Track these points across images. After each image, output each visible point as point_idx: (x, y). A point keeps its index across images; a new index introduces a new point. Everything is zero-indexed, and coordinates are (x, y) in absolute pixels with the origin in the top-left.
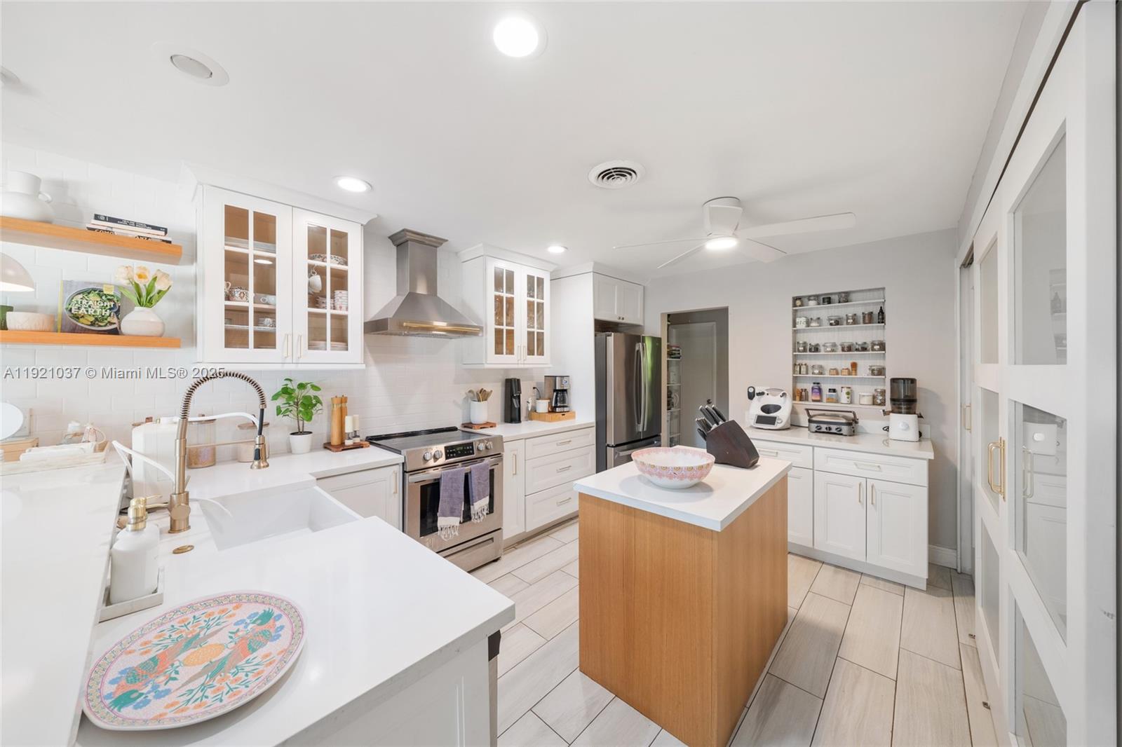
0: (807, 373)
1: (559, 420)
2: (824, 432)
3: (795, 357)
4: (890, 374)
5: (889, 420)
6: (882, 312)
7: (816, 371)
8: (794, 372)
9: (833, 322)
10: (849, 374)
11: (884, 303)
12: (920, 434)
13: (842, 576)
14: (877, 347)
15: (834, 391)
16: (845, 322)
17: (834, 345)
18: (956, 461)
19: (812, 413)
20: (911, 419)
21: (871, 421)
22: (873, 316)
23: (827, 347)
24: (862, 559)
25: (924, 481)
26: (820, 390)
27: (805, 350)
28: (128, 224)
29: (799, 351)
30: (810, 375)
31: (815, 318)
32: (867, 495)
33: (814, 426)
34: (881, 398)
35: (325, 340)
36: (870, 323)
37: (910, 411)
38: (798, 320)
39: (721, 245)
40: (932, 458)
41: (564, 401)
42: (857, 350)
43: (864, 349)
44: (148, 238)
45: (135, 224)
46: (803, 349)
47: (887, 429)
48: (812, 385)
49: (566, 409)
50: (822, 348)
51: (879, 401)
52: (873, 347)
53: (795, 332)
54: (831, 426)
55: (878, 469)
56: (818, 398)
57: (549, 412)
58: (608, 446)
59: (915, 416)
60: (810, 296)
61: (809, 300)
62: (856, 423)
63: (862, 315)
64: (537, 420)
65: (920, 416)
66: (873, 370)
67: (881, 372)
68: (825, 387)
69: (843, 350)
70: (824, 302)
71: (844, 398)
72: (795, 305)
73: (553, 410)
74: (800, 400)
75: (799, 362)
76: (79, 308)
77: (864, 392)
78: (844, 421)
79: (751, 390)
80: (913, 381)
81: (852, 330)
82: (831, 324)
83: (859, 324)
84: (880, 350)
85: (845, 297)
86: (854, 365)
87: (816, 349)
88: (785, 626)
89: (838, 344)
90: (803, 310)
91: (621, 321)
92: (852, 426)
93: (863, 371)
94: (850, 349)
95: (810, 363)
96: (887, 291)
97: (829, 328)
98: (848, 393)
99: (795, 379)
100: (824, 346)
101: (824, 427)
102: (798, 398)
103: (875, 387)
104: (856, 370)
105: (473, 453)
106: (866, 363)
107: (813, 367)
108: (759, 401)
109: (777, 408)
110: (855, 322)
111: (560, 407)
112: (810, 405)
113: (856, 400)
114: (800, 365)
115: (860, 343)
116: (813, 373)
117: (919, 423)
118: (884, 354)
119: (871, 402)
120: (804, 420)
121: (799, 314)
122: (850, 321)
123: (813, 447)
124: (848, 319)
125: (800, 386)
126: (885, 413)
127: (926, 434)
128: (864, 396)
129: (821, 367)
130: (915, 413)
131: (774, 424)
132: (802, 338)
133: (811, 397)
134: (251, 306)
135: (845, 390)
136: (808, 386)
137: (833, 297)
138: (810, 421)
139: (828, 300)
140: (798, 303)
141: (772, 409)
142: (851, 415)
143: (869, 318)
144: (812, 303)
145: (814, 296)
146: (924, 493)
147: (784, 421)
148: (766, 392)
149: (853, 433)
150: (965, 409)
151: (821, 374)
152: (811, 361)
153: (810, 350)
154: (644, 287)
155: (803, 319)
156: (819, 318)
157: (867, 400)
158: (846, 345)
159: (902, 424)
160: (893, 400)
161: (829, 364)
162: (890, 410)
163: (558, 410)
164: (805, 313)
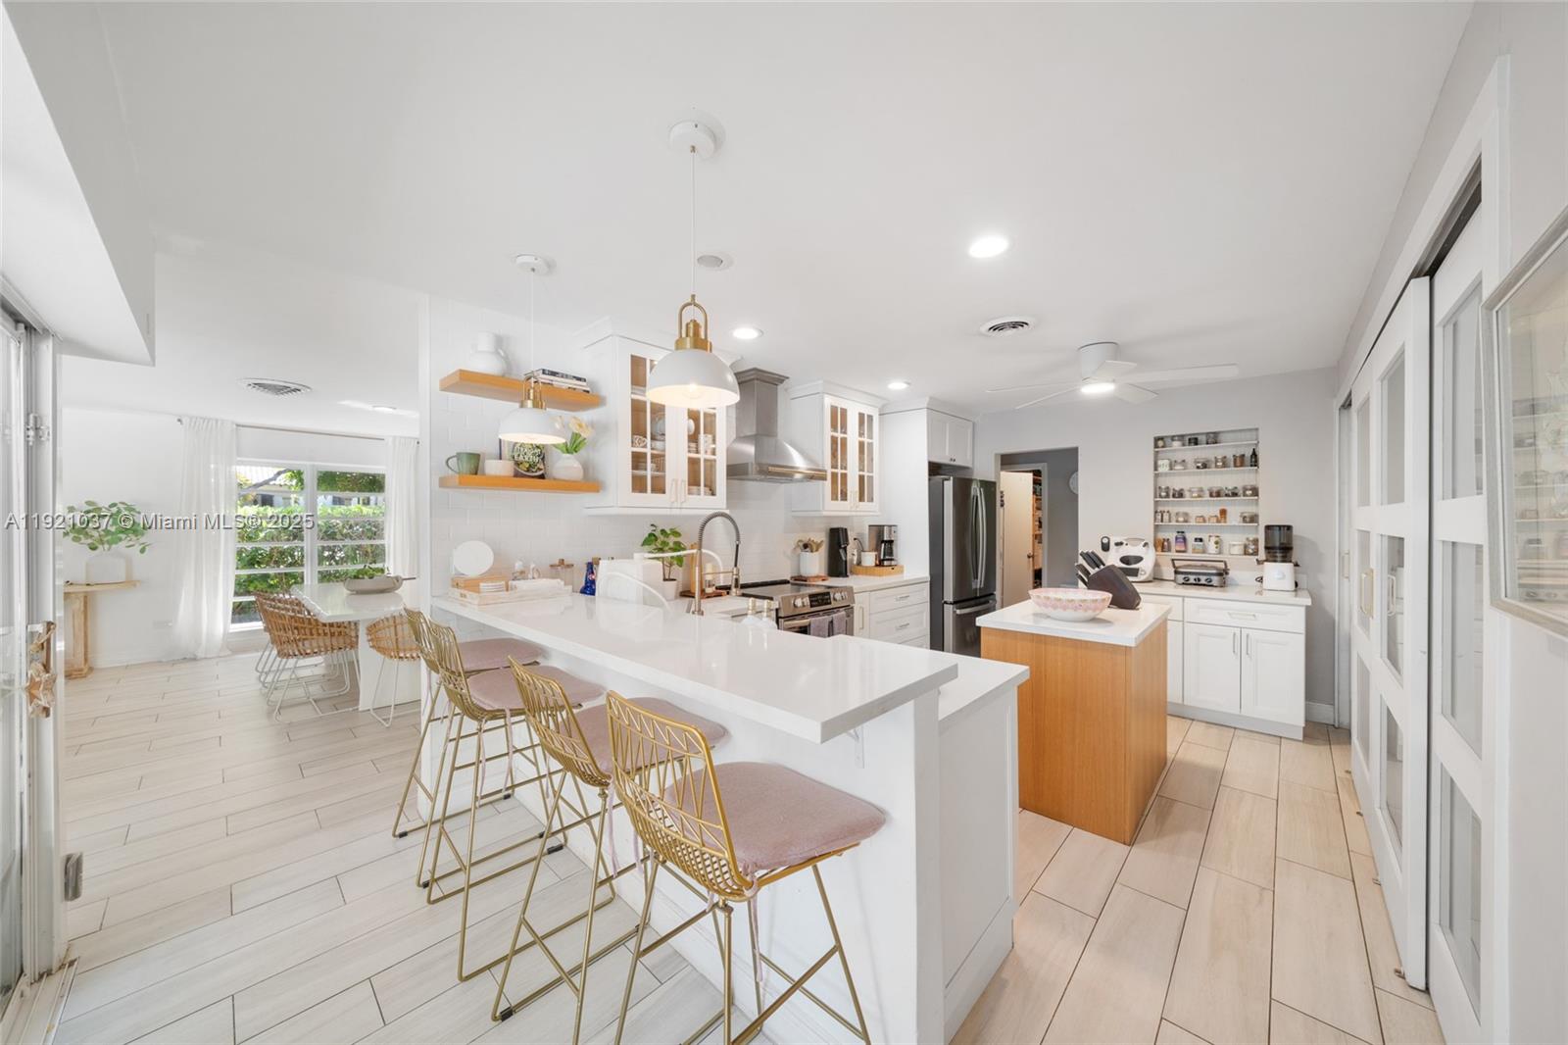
0: (1170, 521)
1: (890, 574)
2: (1191, 584)
3: (1156, 503)
4: (1263, 522)
5: (1262, 570)
6: (1254, 455)
7: (1181, 519)
8: (1155, 519)
9: (1200, 465)
10: (1218, 521)
11: (1257, 445)
12: (1296, 584)
13: (1214, 730)
14: (1249, 492)
15: (1201, 540)
16: (1213, 465)
17: (1201, 490)
18: (1334, 611)
19: (1177, 563)
20: (1287, 567)
21: (1242, 571)
22: (1245, 458)
23: (1193, 492)
24: (1236, 711)
25: (1302, 628)
26: (1184, 539)
27: (1167, 496)
28: (562, 377)
29: (1161, 496)
30: (1174, 523)
31: (1179, 461)
32: (1242, 646)
33: (1180, 578)
34: (1253, 547)
35: (699, 485)
36: (1241, 466)
37: (1286, 559)
38: (1160, 462)
39: (1098, 389)
40: (1310, 604)
41: (891, 554)
42: (1227, 495)
43: (1235, 494)
44: (575, 389)
45: (567, 376)
46: (1166, 495)
47: (1260, 580)
48: (1175, 534)
49: (893, 563)
50: (1187, 494)
51: (1251, 551)
52: (1244, 492)
53: (1157, 476)
54: (1201, 577)
55: (1252, 618)
56: (1183, 549)
57: (877, 565)
58: (946, 603)
59: (1291, 565)
60: (1174, 436)
61: (1173, 440)
62: (1227, 573)
63: (1232, 459)
64: (862, 574)
65: (1296, 565)
66: (1244, 518)
67: (1254, 519)
68: (1190, 537)
69: (1211, 496)
70: (1190, 443)
71: (1212, 547)
72: (1156, 446)
73: (880, 564)
74: (1163, 551)
75: (1160, 509)
76: (519, 455)
77: (1234, 542)
78: (1214, 571)
79: (1105, 541)
80: (1289, 528)
81: (1222, 473)
82: (1198, 467)
83: (1229, 467)
84: (1251, 495)
85: (1214, 438)
86: (1223, 512)
87: (1181, 494)
88: (1163, 768)
89: (1205, 488)
90: (1165, 452)
91: (952, 463)
92: (1221, 577)
93: (1234, 518)
94: (1218, 494)
95: (1174, 510)
96: (1260, 431)
97: (1194, 472)
98: (1217, 543)
99: (1157, 528)
100: (1190, 491)
101: (1192, 578)
102: (1160, 548)
103: (1246, 536)
104: (1225, 518)
105: (830, 603)
106: (1236, 510)
107: (1177, 514)
108: (1117, 551)
109: (1139, 559)
110: (1225, 465)
111: (888, 560)
112: (1173, 555)
113: (1226, 549)
114: (1162, 513)
115: (1230, 488)
116: (1177, 521)
117: (1296, 572)
118: (1257, 500)
119: (1242, 552)
120: (1168, 572)
121: (1160, 455)
122: (1220, 464)
123: (1184, 597)
124: (1217, 461)
125: (1162, 536)
126: (1259, 562)
127: (1303, 581)
128: (1234, 545)
129: (1186, 514)
130: (1290, 562)
131: (1136, 575)
132: (1164, 483)
133: (1174, 547)
134: (648, 451)
135: (1213, 539)
136: (1172, 536)
137: (1200, 438)
138: (1176, 572)
139: (1194, 441)
140: (1160, 443)
141: (1132, 561)
142: (1222, 565)
143: (1240, 461)
144: (1176, 444)
145: (1178, 436)
146: (1302, 639)
147: (1148, 573)
148: (1125, 542)
149: (1223, 585)
150: (1343, 557)
151: (1186, 521)
152: (1174, 507)
153: (1174, 496)
154: (974, 424)
155: (1166, 462)
156: (1184, 461)
157: (1238, 550)
158: (1215, 490)
159: (1278, 573)
160: (1267, 548)
161: (1195, 511)
162: (1264, 558)
163: (886, 563)
164: (1170, 455)
